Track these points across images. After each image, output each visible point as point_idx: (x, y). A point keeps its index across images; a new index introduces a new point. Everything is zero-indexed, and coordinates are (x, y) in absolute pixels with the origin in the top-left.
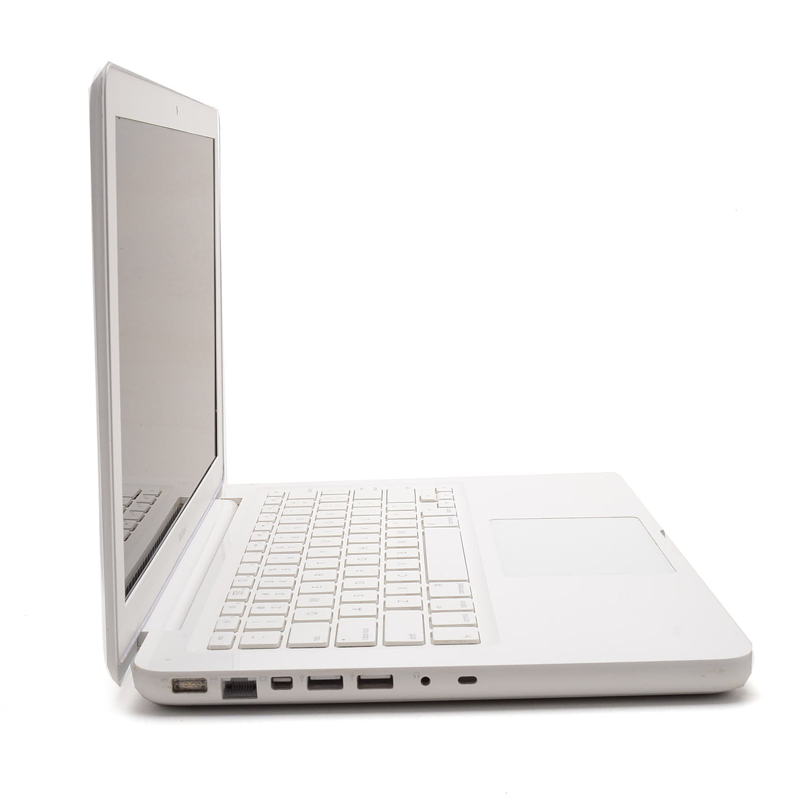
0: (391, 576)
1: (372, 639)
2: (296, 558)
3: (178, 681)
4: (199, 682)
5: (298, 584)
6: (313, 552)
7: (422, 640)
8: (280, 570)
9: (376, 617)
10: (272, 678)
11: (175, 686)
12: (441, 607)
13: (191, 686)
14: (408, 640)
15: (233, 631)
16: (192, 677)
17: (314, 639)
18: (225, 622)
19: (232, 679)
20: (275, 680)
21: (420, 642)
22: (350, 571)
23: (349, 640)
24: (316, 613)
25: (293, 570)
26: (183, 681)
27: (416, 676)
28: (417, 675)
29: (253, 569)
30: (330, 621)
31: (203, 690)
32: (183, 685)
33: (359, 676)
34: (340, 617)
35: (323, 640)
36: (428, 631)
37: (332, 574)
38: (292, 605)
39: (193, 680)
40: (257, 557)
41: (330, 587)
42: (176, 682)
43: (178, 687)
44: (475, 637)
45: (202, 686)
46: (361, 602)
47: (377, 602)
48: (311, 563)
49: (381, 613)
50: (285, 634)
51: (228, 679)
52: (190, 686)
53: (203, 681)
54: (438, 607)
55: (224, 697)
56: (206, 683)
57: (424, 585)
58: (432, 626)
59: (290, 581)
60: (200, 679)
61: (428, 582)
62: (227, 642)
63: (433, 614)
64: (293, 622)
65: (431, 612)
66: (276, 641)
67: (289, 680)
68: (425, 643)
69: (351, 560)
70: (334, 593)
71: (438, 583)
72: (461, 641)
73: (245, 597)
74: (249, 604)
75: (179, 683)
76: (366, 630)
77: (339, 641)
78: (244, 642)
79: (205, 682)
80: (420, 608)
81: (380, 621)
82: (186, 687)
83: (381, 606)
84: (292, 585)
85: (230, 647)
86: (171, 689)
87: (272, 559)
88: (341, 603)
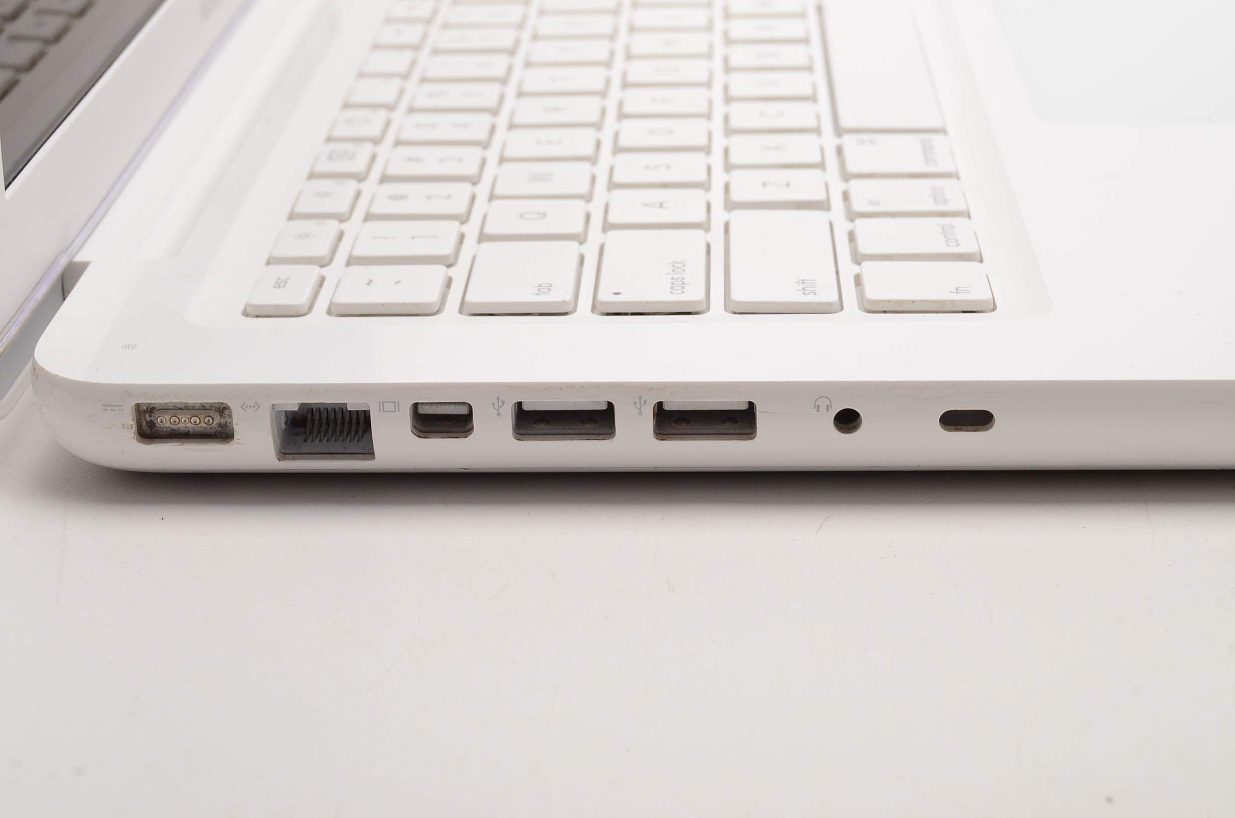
0: (743, 115)
1: (693, 294)
2: (497, 65)
3: (151, 410)
4: (212, 413)
5: (501, 134)
6: (543, 52)
7: (833, 297)
8: (455, 95)
9: (705, 226)
10: (416, 406)
11: (144, 423)
12: (878, 204)
13: (189, 425)
14: (795, 296)
15: (316, 264)
16: (191, 401)
17: (535, 291)
18: (301, 236)
19: (302, 405)
20: (422, 410)
21: (830, 304)
22: (636, 101)
23: (632, 296)
24: (544, 215)
25: (489, 95)
26: (165, 409)
27: (823, 408)
28: (823, 403)
29: (386, 91)
30: (581, 238)
31: (224, 435)
32: (165, 422)
33: (660, 404)
34: (607, 227)
35: (560, 294)
36: (848, 269)
37: (589, 109)
38: (482, 190)
39: (193, 408)
40: (399, 62)
41: (583, 141)
42: (145, 412)
43: (151, 424)
44: (978, 294)
45: (220, 425)
46: (665, 186)
47: (705, 186)
48: (536, 80)
49: (719, 215)
50: (458, 274)
51: (293, 405)
52: (185, 423)
53: (222, 410)
54: (871, 203)
55: (284, 453)
56: (230, 416)
57: (829, 140)
58: (858, 258)
59: (478, 126)
60: (211, 405)
61: (839, 132)
62: (297, 296)
63: (859, 222)
64: (483, 238)
65: (852, 216)
66: (431, 296)
67: (463, 411)
68: (842, 308)
69: (639, 71)
70: (593, 160)
71: (866, 137)
72: (943, 302)
73: (358, 166)
74: (370, 186)
75: (156, 415)
76: (678, 267)
77: (605, 296)
78: (347, 297)
79: (227, 412)
80: (823, 205)
81: (716, 237)
82: (174, 427)
83: (716, 196)
84: (482, 135)
85: (305, 310)
86: (132, 433)
87: (436, 67)
88: (613, 186)
